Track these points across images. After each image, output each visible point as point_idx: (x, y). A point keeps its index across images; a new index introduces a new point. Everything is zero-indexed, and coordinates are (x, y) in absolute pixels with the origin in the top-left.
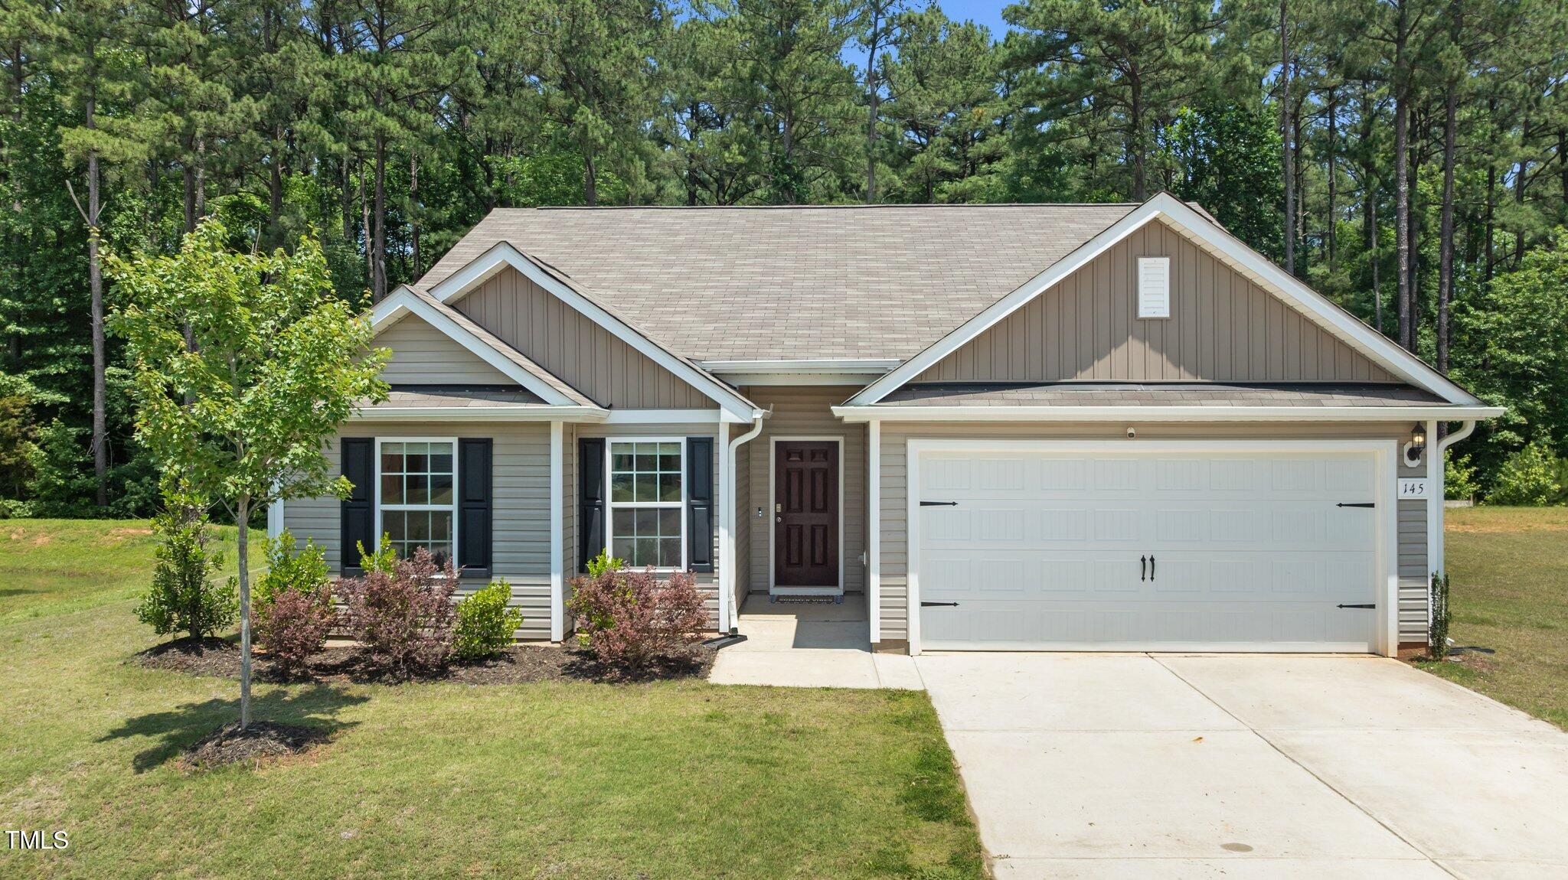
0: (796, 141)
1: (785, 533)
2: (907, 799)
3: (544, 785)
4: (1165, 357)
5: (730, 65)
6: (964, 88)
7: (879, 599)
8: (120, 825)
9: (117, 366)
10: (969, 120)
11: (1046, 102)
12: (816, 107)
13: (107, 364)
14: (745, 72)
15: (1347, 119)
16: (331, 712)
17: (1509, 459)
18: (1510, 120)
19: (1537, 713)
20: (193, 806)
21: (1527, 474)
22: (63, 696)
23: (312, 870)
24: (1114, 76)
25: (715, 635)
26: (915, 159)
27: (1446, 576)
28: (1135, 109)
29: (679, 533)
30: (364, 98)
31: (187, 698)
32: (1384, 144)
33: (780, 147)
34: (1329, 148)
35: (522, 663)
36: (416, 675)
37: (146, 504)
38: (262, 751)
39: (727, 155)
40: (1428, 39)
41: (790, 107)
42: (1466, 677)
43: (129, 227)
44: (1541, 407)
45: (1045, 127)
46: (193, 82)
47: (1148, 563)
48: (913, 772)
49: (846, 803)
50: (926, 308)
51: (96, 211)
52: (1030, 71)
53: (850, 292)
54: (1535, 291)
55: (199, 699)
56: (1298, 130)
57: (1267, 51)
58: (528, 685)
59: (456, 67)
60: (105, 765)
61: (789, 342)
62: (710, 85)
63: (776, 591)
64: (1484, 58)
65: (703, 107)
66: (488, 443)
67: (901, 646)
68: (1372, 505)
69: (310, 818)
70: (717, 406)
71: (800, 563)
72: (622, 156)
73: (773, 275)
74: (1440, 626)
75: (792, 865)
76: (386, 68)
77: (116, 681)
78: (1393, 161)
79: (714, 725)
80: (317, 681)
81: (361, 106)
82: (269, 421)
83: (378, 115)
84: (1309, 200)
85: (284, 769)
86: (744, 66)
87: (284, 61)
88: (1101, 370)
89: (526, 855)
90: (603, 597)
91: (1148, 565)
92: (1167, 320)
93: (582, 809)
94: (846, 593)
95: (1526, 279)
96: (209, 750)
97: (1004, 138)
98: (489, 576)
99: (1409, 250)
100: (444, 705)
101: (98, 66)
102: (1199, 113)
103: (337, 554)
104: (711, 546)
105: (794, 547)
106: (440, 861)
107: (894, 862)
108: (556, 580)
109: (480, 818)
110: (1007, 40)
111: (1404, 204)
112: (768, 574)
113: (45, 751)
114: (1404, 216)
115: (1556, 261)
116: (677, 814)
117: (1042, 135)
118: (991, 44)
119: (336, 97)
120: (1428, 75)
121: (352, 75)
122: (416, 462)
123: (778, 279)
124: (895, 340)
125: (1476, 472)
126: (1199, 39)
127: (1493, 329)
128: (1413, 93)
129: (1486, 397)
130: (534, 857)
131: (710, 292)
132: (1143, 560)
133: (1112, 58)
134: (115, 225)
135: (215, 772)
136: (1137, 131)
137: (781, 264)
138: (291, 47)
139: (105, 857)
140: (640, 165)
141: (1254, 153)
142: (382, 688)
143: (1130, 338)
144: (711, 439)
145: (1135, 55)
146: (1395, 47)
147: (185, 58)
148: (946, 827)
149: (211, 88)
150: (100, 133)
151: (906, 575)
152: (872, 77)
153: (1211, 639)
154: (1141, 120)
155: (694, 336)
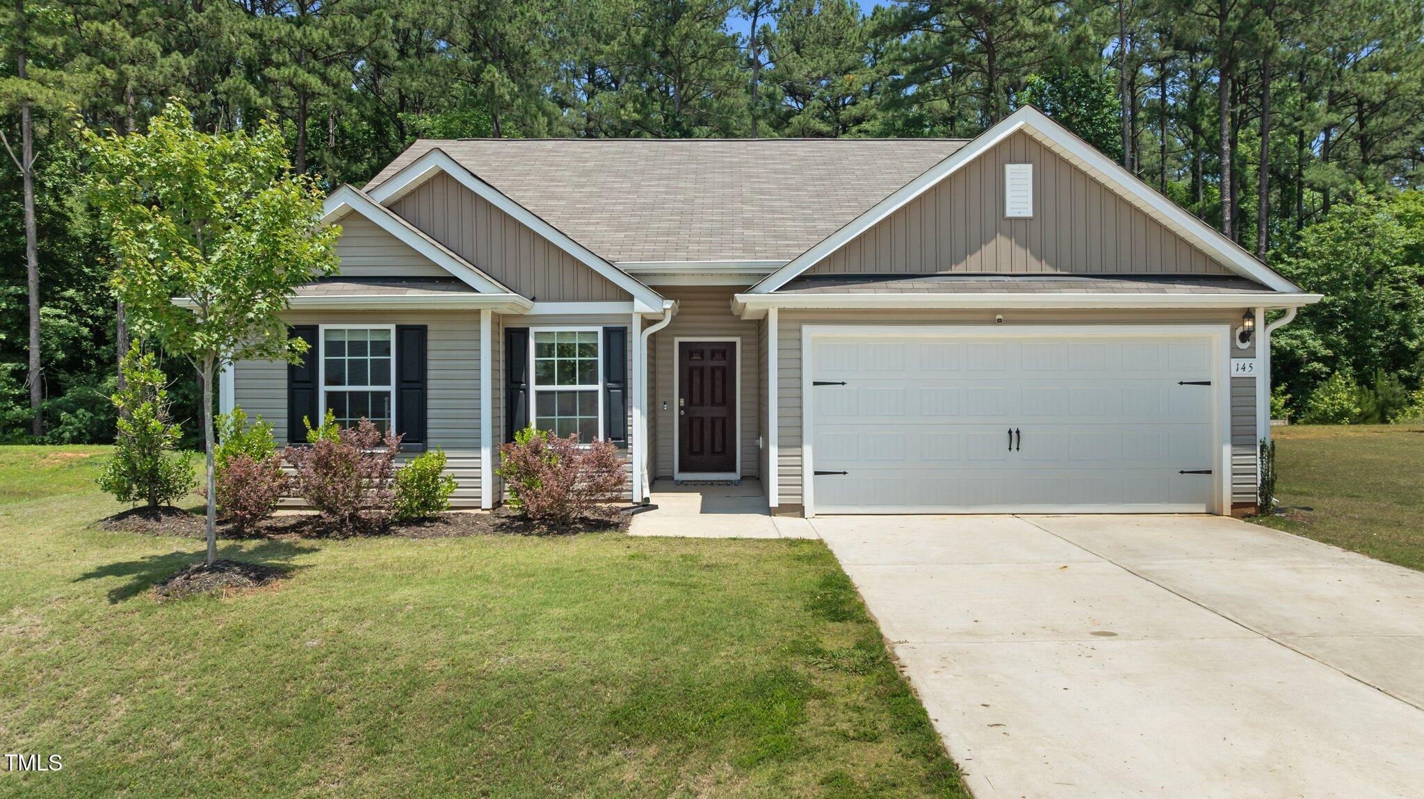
0: (684, 102)
1: (688, 424)
2: (813, 608)
3: (489, 602)
4: (1028, 251)
5: (624, 33)
6: (836, 57)
7: (777, 468)
8: (101, 643)
9: (50, 306)
10: (842, 85)
11: (911, 68)
12: (703, 70)
13: (41, 304)
14: (638, 39)
15: (1177, 90)
16: (286, 559)
17: (1317, 387)
18: (1316, 91)
19: (1350, 548)
20: (169, 627)
21: (1333, 399)
22: (33, 553)
23: (282, 672)
24: (972, 44)
25: (630, 505)
26: (793, 120)
27: (1273, 442)
28: (991, 74)
29: (597, 414)
30: (288, 56)
31: (150, 552)
32: (1208, 108)
33: (671, 107)
34: (1160, 114)
35: (456, 524)
36: (361, 532)
37: (80, 433)
38: (228, 583)
39: (622, 112)
40: (1247, 15)
41: (680, 69)
42: (1291, 526)
43: (61, 176)
44: (1344, 341)
45: (911, 91)
46: (123, 38)
47: (1014, 435)
48: (817, 590)
49: (760, 610)
50: (814, 220)
51: (29, 161)
52: (894, 41)
53: (746, 207)
54: (1339, 240)
55: (161, 552)
56: (1133, 98)
57: (1106, 25)
58: (463, 538)
59: (373, 30)
60: (81, 599)
61: (693, 247)
62: (607, 48)
63: (679, 476)
64: (1294, 34)
65: (599, 72)
66: (422, 330)
67: (797, 510)
68: (1209, 383)
69: (277, 632)
70: (630, 298)
71: (702, 452)
72: (526, 112)
73: (676, 193)
74: (1268, 487)
75: (717, 651)
76: (308, 29)
77: (81, 541)
78: (1217, 123)
79: (636, 562)
80: (269, 538)
81: (284, 64)
82: (236, 279)
83: (301, 71)
84: (1143, 162)
85: (249, 598)
86: (637, 32)
87: (211, 20)
88: (973, 263)
89: (477, 652)
90: (530, 459)
91: (1014, 437)
92: (1030, 219)
93: (526, 619)
94: (742, 478)
95: (1331, 229)
96: (179, 583)
97: (873, 102)
98: (424, 450)
99: (1232, 202)
100: (389, 553)
101: (29, 21)
102: (1046, 79)
103: (284, 432)
104: (625, 425)
105: (696, 437)
106: (400, 660)
107: (807, 647)
108: (486, 454)
109: (434, 627)
110: (874, 14)
111: (1227, 161)
112: (673, 462)
113: (23, 590)
114: (1227, 172)
115: (1355, 213)
116: (610, 620)
117: (906, 97)
118: (860, 19)
119: (261, 55)
120: (1247, 47)
121: (276, 35)
122: (358, 347)
123: (681, 197)
124: (788, 246)
125: (1290, 399)
126: (1047, 11)
127: (1304, 274)
128: (1233, 63)
129: (1298, 333)
130: (486, 653)
131: (621, 208)
132: (1010, 432)
133: (970, 28)
134: (48, 175)
135: (186, 600)
136: (992, 94)
137: (682, 185)
138: (217, 7)
139: (90, 667)
140: (543, 120)
141: (1096, 115)
142: (330, 541)
143: (998, 235)
144: (625, 328)
145: (990, 25)
146: (1217, 22)
147: (116, 15)
148: (851, 625)
149: (141, 43)
150: (34, 84)
151: (801, 446)
152: (754, 42)
153: (1069, 502)
154: (995, 84)
155: (607, 242)
